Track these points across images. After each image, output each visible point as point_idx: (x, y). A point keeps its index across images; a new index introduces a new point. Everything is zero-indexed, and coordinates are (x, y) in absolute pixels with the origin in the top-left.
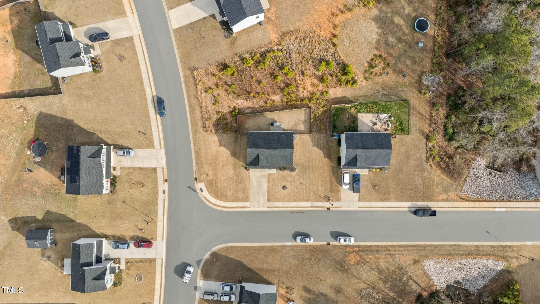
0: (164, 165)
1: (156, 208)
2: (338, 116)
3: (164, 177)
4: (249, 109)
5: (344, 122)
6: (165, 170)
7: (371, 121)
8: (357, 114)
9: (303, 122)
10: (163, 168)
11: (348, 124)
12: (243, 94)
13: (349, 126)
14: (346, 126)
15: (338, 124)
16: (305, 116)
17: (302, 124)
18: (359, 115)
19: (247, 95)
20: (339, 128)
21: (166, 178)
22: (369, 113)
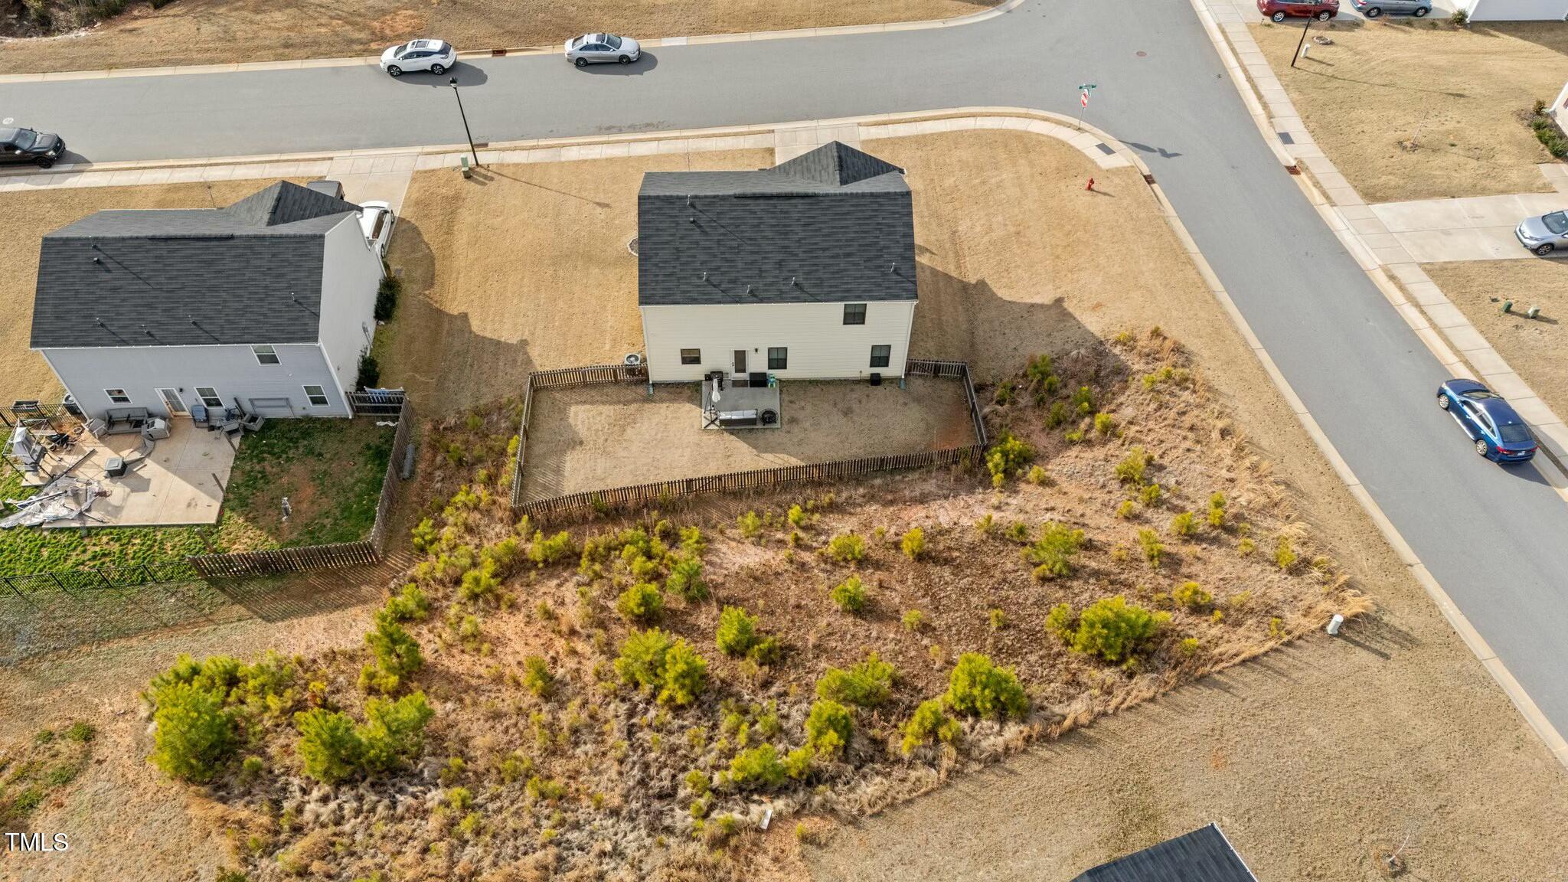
0: (1331, 216)
1: (1295, 95)
2: (346, 508)
3: (1312, 177)
4: (917, 493)
5: (320, 479)
6: (1316, 197)
7: (143, 485)
8: (219, 522)
9: (576, 443)
10: (1333, 204)
11: (297, 468)
12: (973, 548)
13: (288, 460)
14: (311, 461)
15: (356, 471)
16: (558, 471)
17: (582, 432)
18: (207, 510)
19: (941, 547)
20: (356, 448)
21: (1302, 179)
22: (137, 530)
